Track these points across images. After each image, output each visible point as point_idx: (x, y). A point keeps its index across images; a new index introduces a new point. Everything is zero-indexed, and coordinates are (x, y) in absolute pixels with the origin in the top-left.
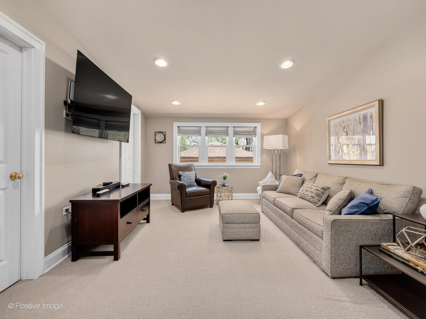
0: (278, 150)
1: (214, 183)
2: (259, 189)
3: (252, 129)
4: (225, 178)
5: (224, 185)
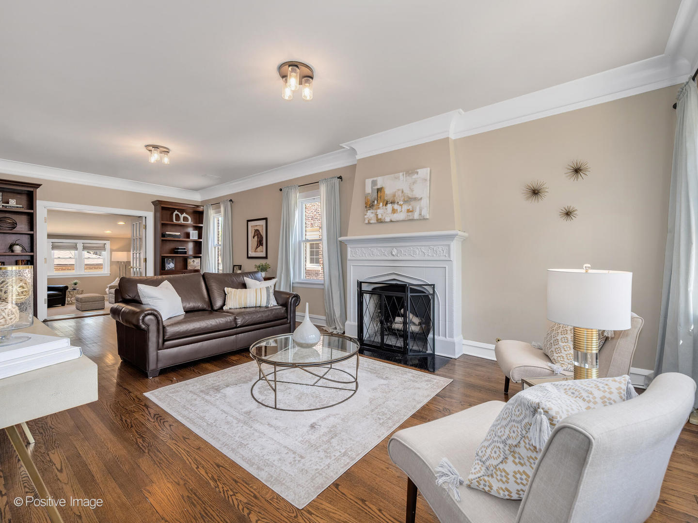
0: (124, 262)
1: (66, 288)
2: (107, 289)
3: (102, 245)
4: (75, 284)
5: (75, 289)
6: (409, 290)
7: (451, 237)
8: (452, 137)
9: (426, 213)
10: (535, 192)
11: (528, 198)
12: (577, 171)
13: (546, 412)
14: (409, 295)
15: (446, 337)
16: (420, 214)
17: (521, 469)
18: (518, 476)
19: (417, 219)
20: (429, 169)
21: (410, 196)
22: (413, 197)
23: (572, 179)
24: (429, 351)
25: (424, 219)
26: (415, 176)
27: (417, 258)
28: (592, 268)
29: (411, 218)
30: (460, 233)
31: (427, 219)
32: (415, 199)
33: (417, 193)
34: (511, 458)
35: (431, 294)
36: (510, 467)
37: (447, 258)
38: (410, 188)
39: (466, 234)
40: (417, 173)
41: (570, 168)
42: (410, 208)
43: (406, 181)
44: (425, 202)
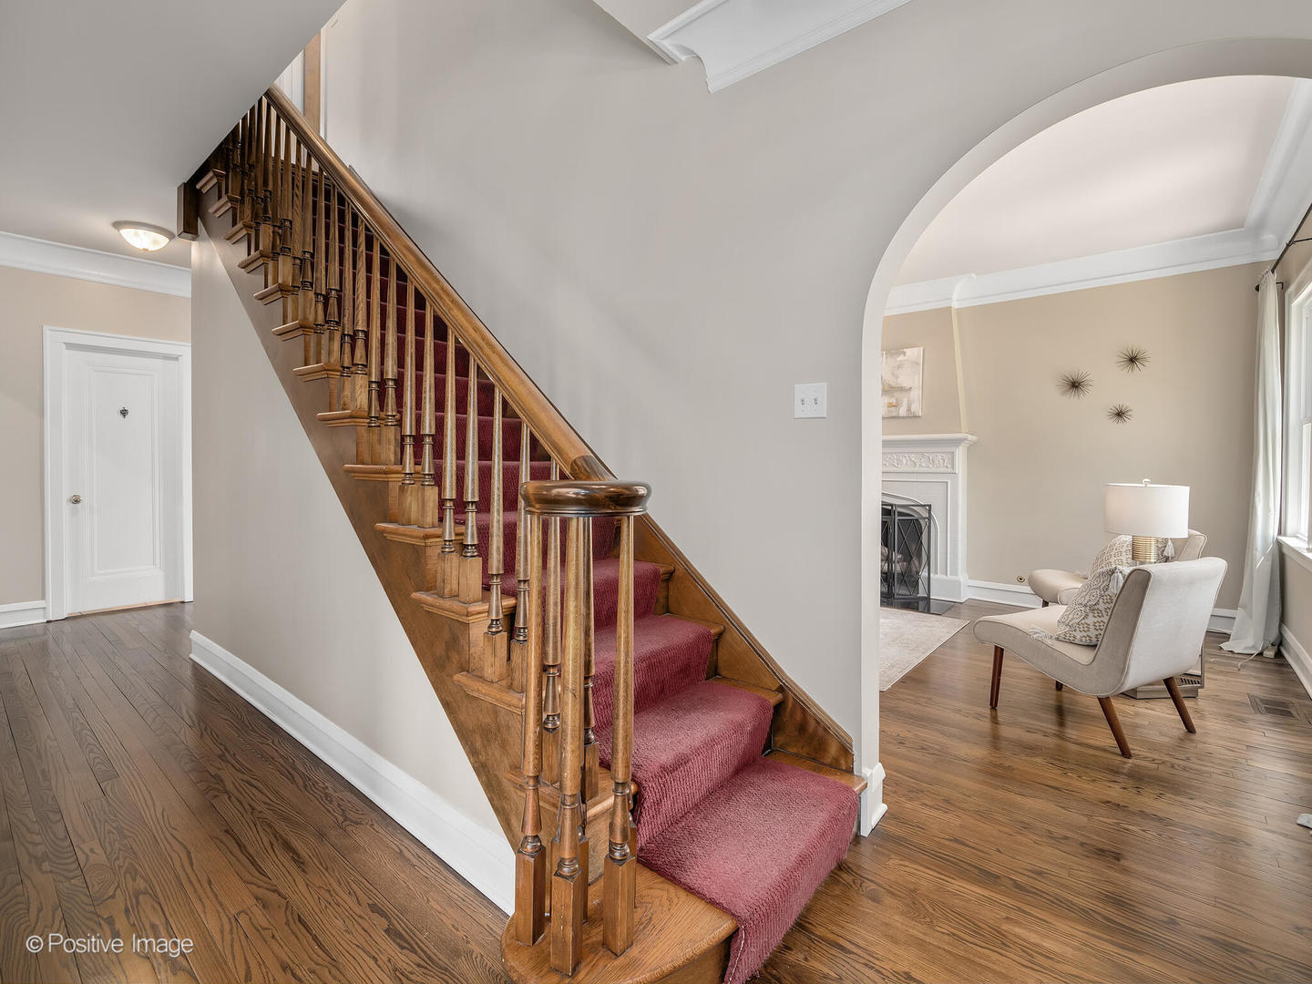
6: (896, 513)
7: (957, 442)
8: (955, 305)
9: (917, 408)
10: (1075, 385)
11: (1064, 393)
12: (1133, 360)
13: (1121, 572)
14: (897, 518)
15: (947, 575)
16: (909, 410)
17: (1100, 620)
18: (1097, 624)
19: (903, 417)
20: (922, 349)
21: (893, 384)
22: (898, 386)
23: (1125, 371)
24: (922, 593)
25: (915, 417)
26: (901, 358)
27: (905, 469)
28: (1151, 483)
29: (894, 414)
30: (970, 437)
31: (919, 417)
32: (902, 389)
33: (904, 381)
34: (1091, 615)
35: (924, 518)
36: (1091, 620)
37: (950, 470)
38: (893, 374)
39: (974, 438)
40: (904, 353)
41: (1123, 355)
42: (893, 401)
43: (886, 362)
44: (916, 394)
